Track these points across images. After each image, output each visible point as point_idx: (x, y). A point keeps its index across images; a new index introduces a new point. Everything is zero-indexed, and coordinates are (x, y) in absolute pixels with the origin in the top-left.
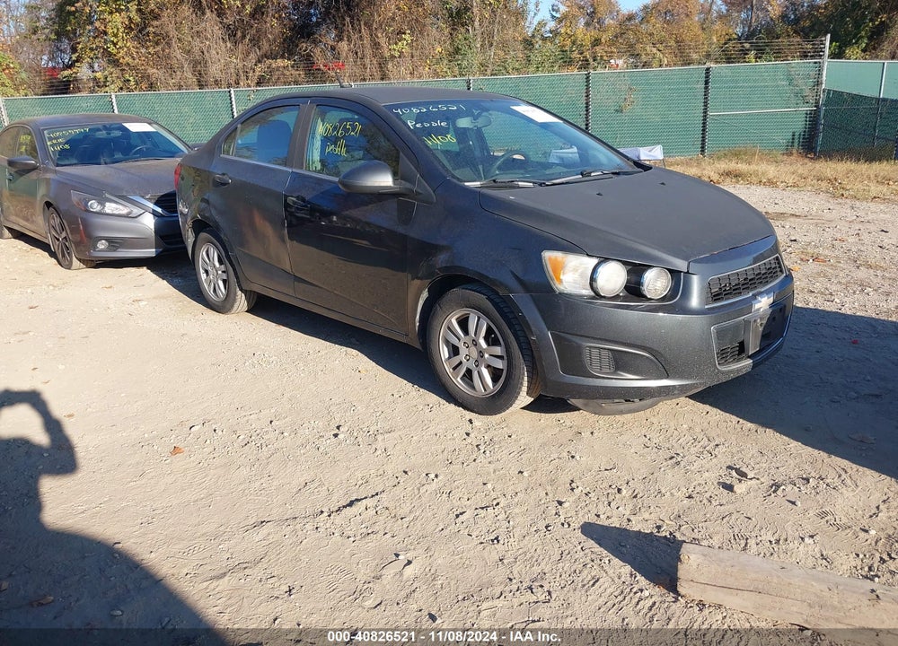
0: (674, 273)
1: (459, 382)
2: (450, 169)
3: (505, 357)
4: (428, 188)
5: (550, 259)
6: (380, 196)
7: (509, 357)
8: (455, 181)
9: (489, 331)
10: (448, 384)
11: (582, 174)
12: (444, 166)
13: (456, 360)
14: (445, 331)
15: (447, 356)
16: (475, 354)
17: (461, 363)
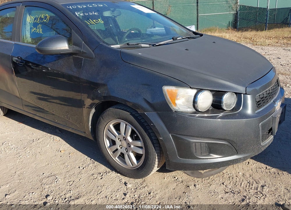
0: (238, 95)
1: (117, 160)
2: (101, 38)
3: (144, 148)
4: (90, 49)
5: (168, 91)
6: (61, 55)
7: (146, 147)
8: (105, 45)
9: (133, 132)
10: (111, 161)
11: (173, 39)
12: (98, 36)
13: (114, 148)
14: (106, 132)
15: (109, 145)
16: (125, 145)
17: (117, 150)
